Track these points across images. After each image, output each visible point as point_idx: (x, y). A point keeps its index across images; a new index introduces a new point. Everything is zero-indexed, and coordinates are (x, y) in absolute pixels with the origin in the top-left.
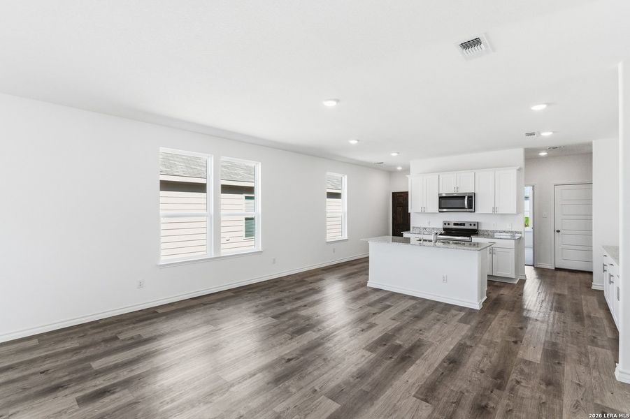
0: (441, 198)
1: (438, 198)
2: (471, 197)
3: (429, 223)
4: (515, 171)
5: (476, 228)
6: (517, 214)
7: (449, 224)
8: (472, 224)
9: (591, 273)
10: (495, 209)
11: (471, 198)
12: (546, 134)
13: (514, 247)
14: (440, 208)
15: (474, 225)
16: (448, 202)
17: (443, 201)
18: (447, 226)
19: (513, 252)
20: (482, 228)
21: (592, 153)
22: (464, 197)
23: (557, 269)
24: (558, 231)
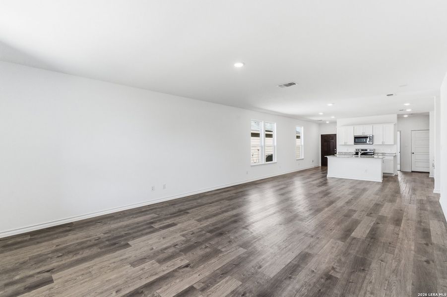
0: (356, 138)
1: (353, 138)
3: (347, 150)
4: (393, 125)
6: (394, 145)
7: (358, 150)
9: (429, 173)
10: (383, 142)
11: (371, 138)
14: (355, 142)
15: (372, 150)
16: (358, 139)
19: (392, 162)
20: (376, 152)
21: (429, 115)
22: (368, 137)
23: (412, 172)
24: (413, 153)
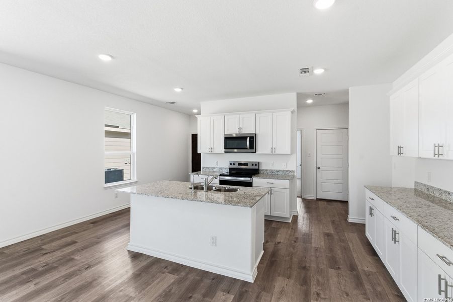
0: (226, 138)
1: (223, 138)
2: (253, 137)
3: (217, 163)
4: (290, 113)
5: (257, 167)
6: (291, 154)
7: (234, 164)
8: (254, 164)
10: (273, 149)
11: (253, 139)
12: (319, 71)
13: (288, 187)
14: (226, 148)
15: (256, 165)
16: (234, 143)
17: (228, 141)
18: (232, 166)
19: (288, 192)
20: (263, 167)
22: (246, 138)
23: (318, 200)
24: (319, 168)
